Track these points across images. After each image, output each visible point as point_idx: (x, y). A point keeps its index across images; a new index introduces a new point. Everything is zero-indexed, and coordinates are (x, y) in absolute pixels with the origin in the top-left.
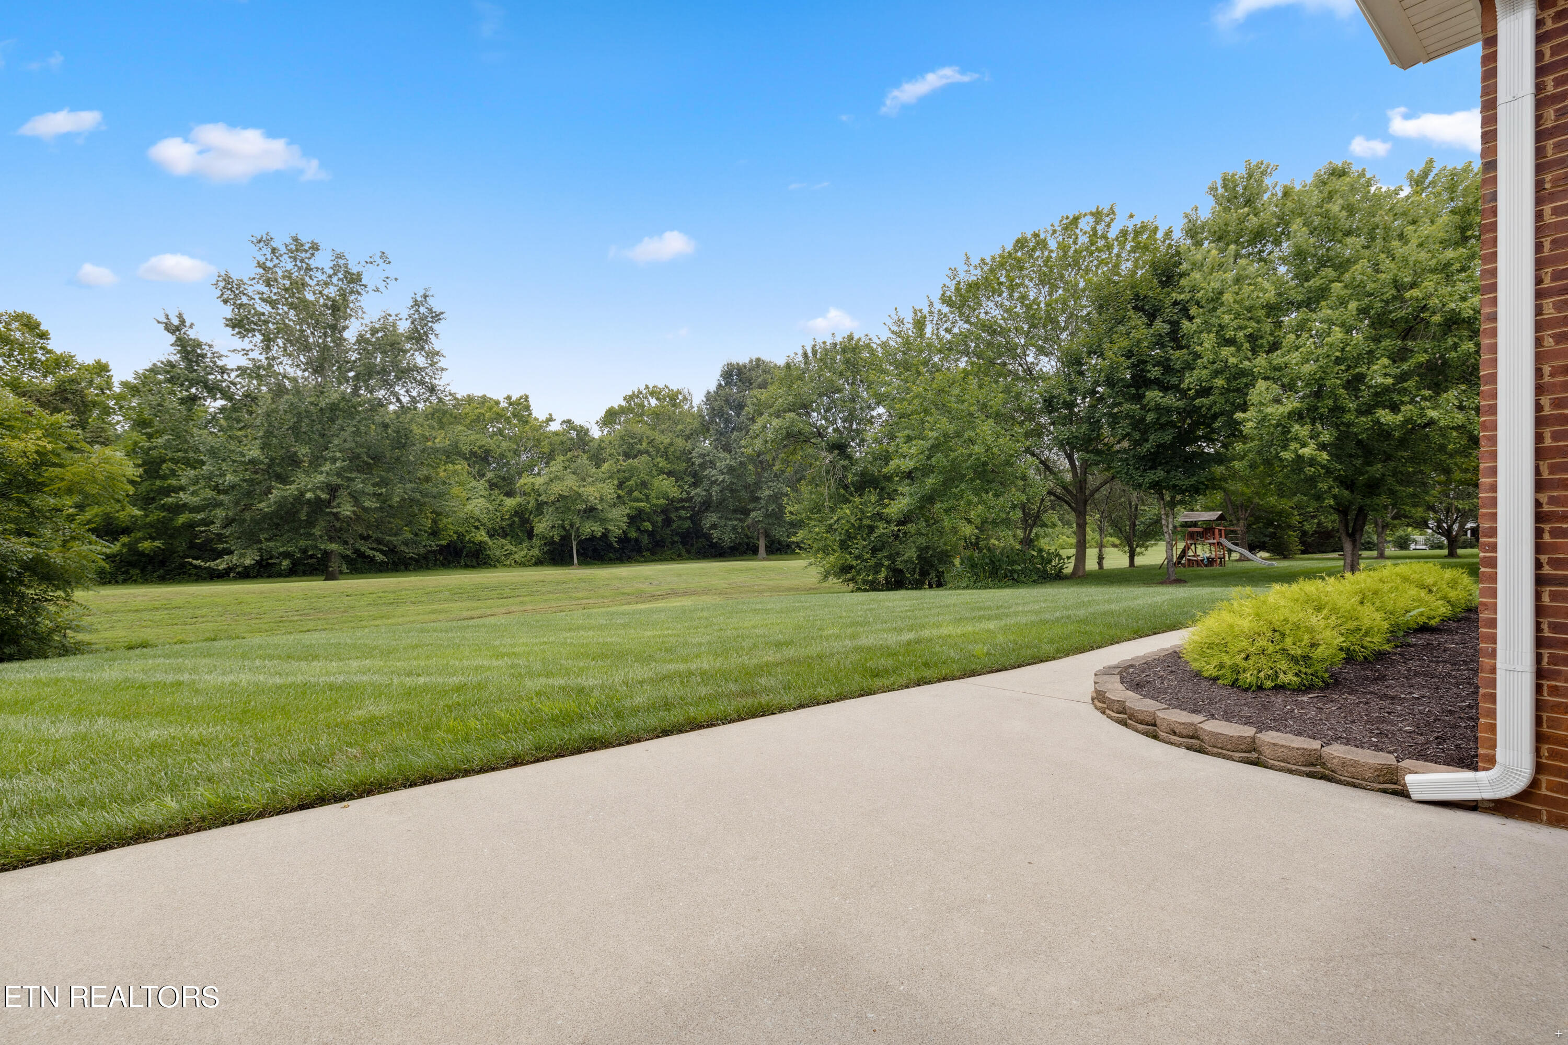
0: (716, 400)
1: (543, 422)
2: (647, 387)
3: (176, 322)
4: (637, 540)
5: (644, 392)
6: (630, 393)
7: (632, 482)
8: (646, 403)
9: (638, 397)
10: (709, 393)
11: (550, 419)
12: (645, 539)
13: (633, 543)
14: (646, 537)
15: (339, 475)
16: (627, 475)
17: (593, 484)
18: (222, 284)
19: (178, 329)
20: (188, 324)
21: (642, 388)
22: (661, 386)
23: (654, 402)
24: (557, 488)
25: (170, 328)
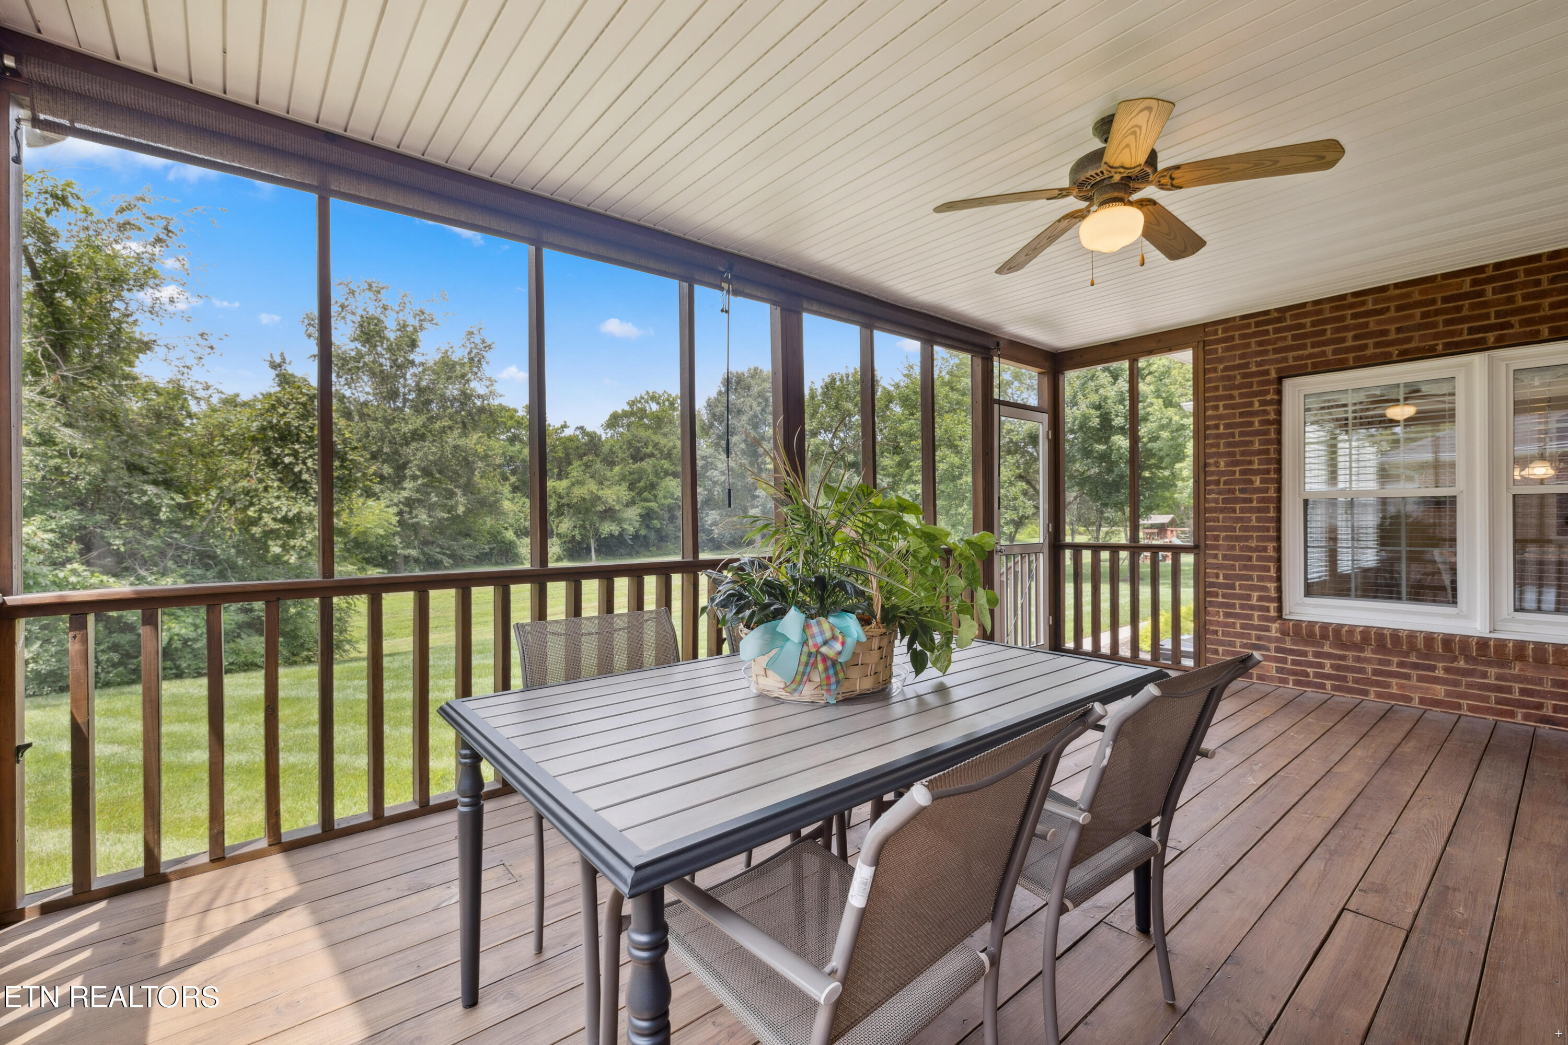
0: (716, 406)
1: (558, 429)
2: (648, 393)
3: (278, 360)
4: (645, 537)
5: (646, 397)
6: (633, 399)
7: (642, 484)
8: (648, 408)
9: (640, 402)
10: (709, 399)
11: (564, 426)
12: (652, 536)
13: (642, 539)
14: (653, 533)
15: (418, 491)
16: (636, 476)
17: (609, 487)
18: (306, 322)
19: (280, 366)
20: (287, 361)
21: (643, 393)
22: (660, 392)
23: (654, 407)
24: (578, 492)
25: (274, 366)
